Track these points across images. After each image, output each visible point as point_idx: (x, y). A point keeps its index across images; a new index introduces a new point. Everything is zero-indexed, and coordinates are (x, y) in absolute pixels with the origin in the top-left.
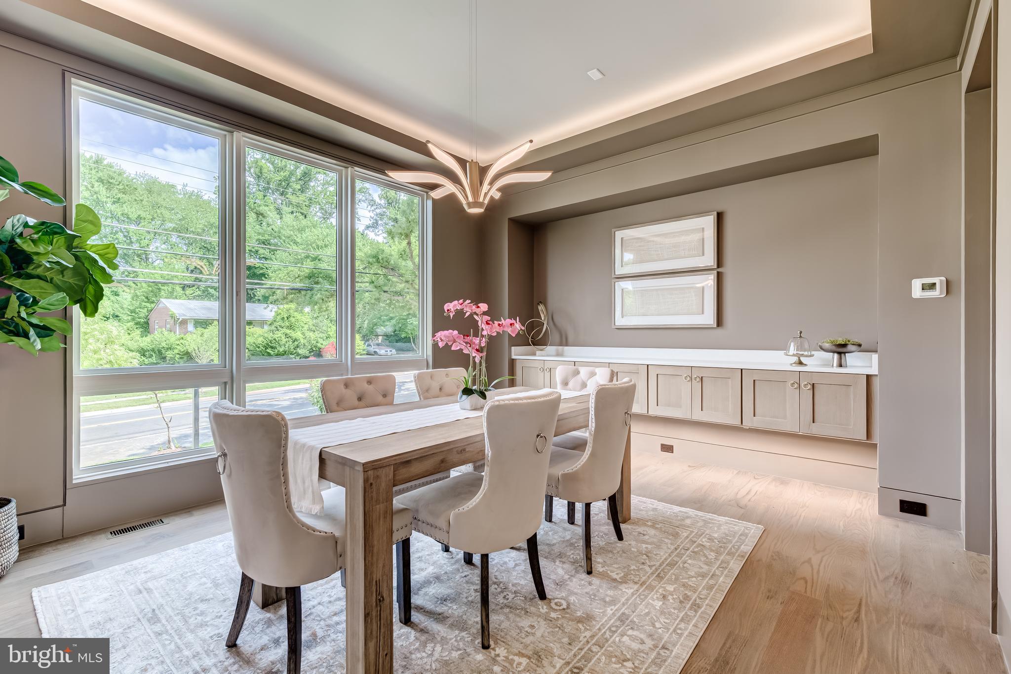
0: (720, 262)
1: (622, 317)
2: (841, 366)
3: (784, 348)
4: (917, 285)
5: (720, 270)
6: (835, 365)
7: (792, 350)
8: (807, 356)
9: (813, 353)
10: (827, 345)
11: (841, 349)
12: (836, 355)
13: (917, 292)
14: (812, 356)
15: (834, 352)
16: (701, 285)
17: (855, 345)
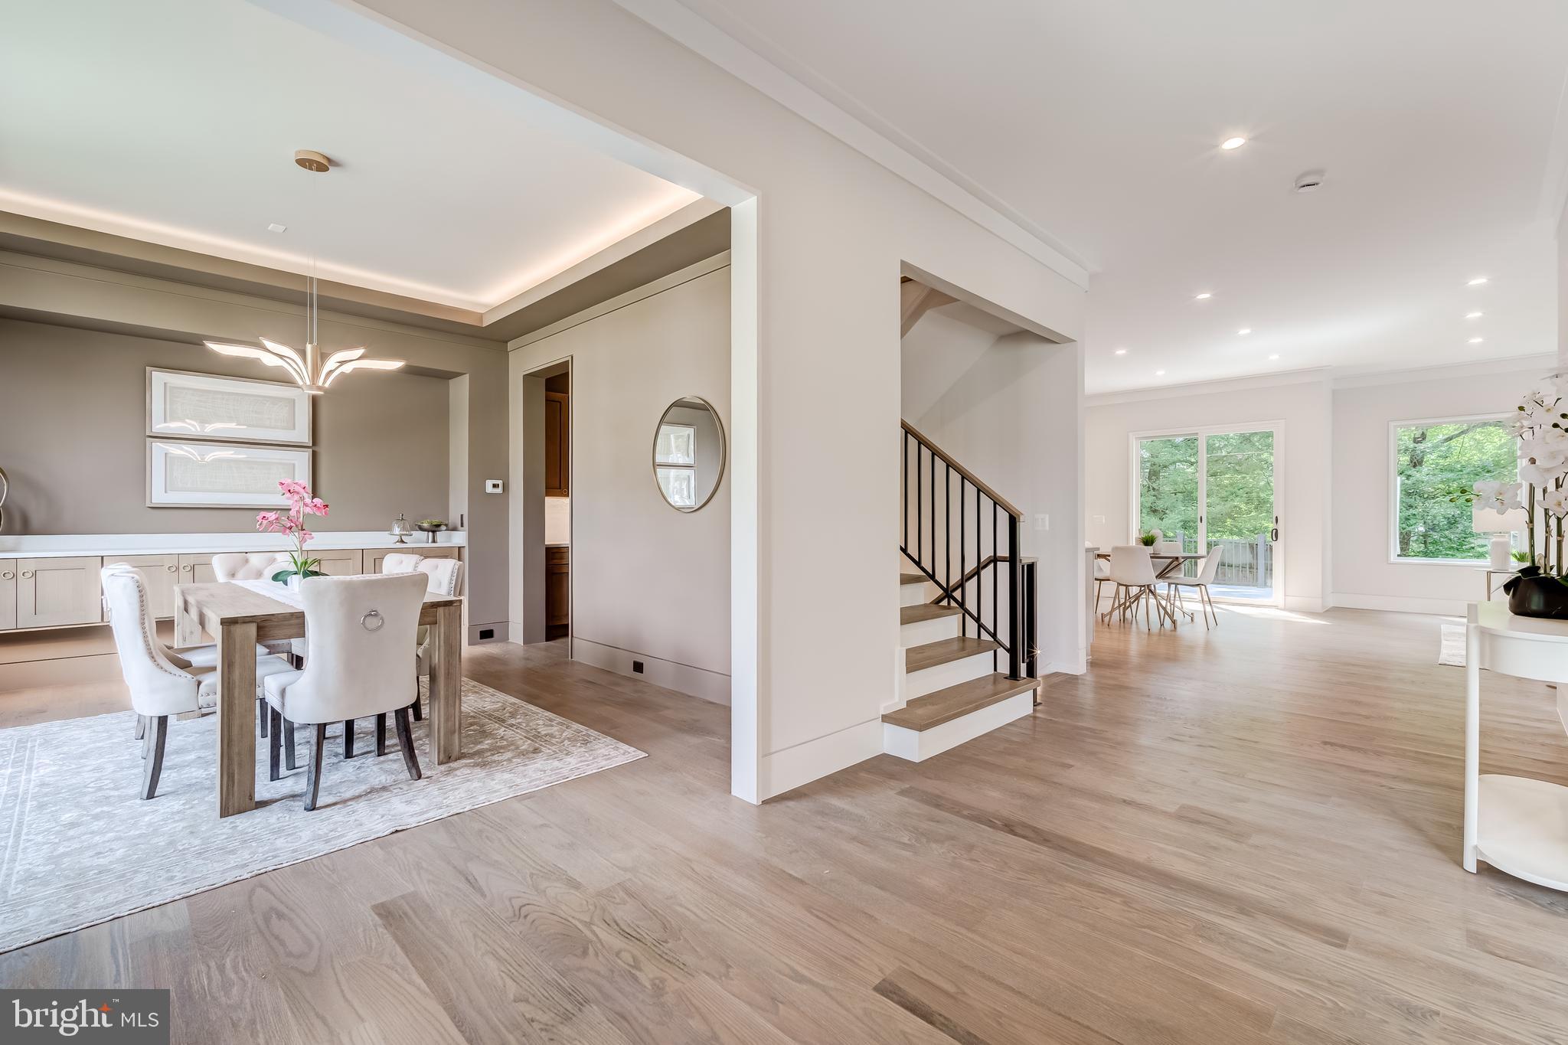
0: (315, 442)
1: (168, 491)
2: (433, 541)
3: (388, 529)
4: (489, 484)
5: (315, 447)
6: (430, 541)
7: (397, 531)
8: (407, 535)
9: (412, 532)
10: (425, 525)
11: (435, 529)
12: (431, 534)
13: (489, 489)
14: (411, 535)
15: (429, 531)
16: (293, 462)
17: (446, 525)
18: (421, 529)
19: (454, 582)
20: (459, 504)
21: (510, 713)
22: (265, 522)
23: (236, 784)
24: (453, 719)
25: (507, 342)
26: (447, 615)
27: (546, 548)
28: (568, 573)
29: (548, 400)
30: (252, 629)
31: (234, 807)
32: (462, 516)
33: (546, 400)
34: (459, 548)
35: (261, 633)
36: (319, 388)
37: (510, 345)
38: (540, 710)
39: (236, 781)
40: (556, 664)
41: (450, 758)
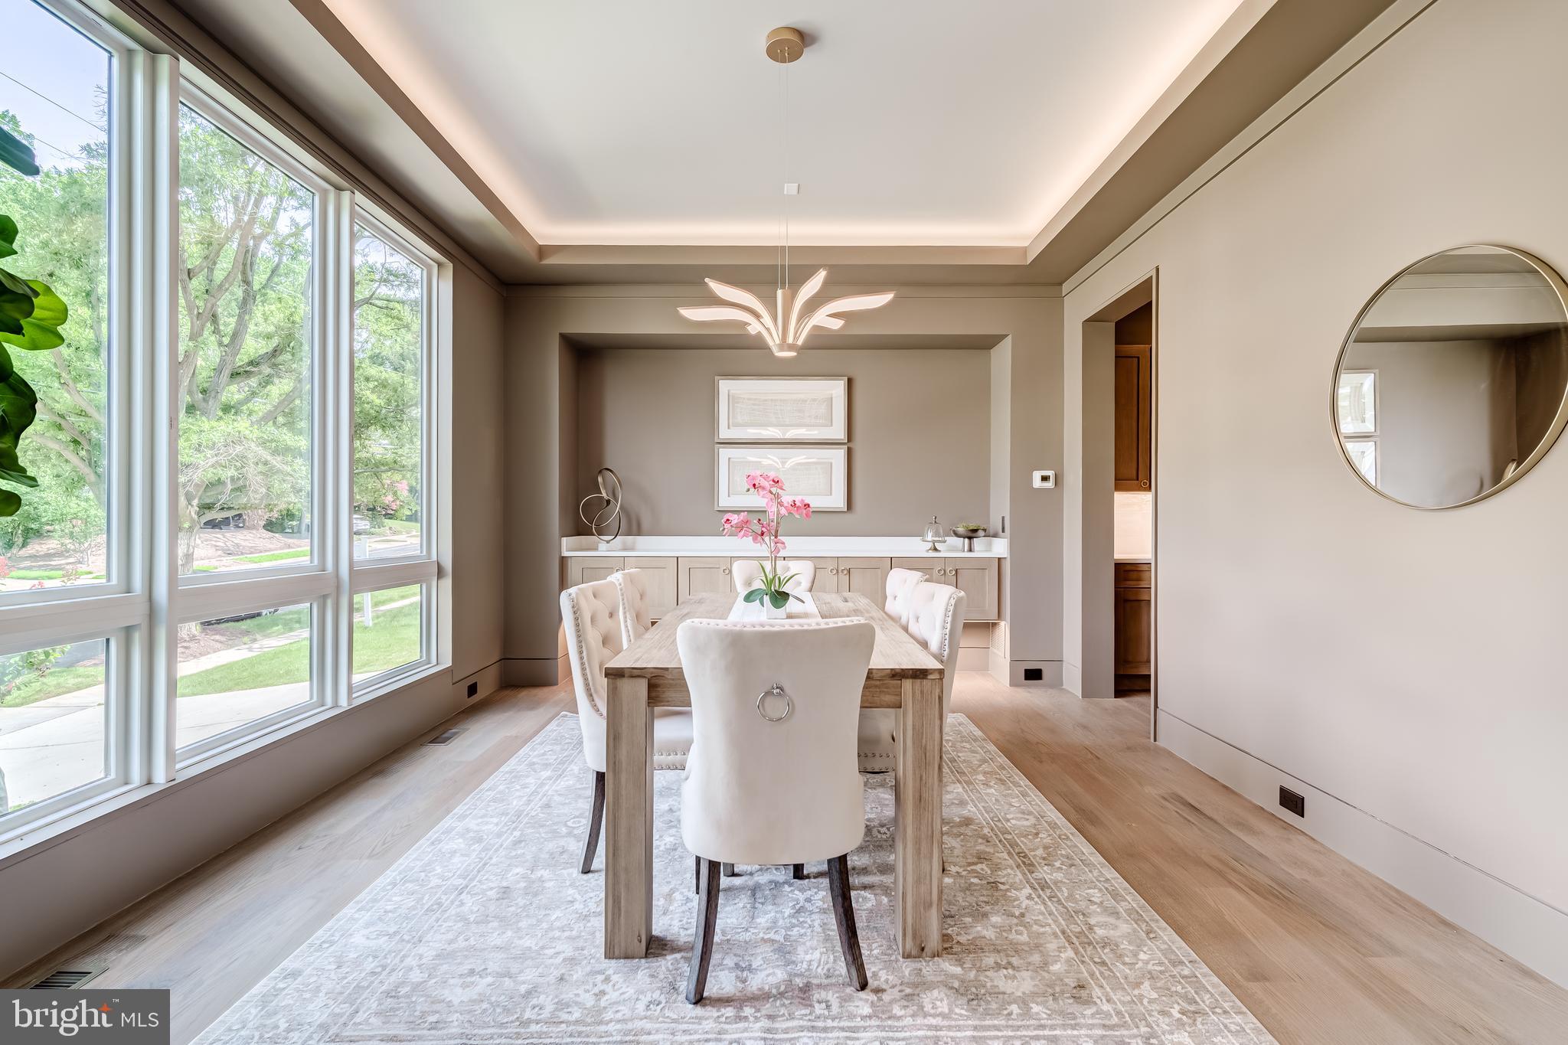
0: (850, 435)
1: (729, 496)
2: (970, 550)
3: (919, 534)
4: (1037, 475)
5: (850, 445)
6: (966, 549)
7: (930, 537)
8: (941, 542)
9: (946, 538)
10: (961, 530)
11: (971, 534)
12: (967, 540)
13: (1037, 483)
14: (945, 542)
15: (964, 538)
16: (830, 461)
17: (985, 530)
18: (957, 535)
19: (949, 626)
20: (1001, 506)
21: (1046, 848)
22: (727, 526)
23: (622, 914)
24: (928, 882)
25: (1061, 284)
26: (918, 693)
27: (1115, 564)
28: (1149, 601)
29: (1118, 357)
30: (642, 686)
31: (620, 946)
32: (1003, 518)
33: (1117, 357)
34: (999, 559)
35: (653, 694)
36: (791, 347)
37: (1066, 287)
38: (1097, 858)
39: (623, 909)
40: (1129, 748)
41: (923, 949)
